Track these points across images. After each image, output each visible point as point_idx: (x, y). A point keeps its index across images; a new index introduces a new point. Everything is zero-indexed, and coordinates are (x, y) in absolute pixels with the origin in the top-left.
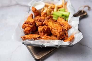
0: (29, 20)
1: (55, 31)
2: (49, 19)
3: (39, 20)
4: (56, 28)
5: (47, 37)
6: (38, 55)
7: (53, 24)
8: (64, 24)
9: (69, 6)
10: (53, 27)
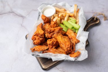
0: (38, 30)
1: (63, 46)
2: (59, 34)
3: (49, 32)
4: (64, 43)
5: (55, 51)
6: (45, 65)
7: (62, 39)
8: (73, 38)
9: (81, 15)
10: (62, 42)
